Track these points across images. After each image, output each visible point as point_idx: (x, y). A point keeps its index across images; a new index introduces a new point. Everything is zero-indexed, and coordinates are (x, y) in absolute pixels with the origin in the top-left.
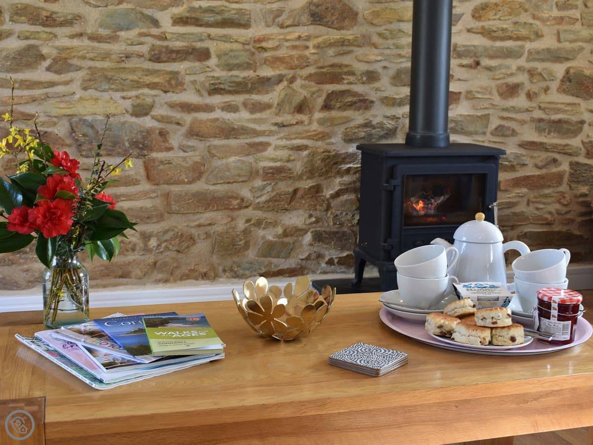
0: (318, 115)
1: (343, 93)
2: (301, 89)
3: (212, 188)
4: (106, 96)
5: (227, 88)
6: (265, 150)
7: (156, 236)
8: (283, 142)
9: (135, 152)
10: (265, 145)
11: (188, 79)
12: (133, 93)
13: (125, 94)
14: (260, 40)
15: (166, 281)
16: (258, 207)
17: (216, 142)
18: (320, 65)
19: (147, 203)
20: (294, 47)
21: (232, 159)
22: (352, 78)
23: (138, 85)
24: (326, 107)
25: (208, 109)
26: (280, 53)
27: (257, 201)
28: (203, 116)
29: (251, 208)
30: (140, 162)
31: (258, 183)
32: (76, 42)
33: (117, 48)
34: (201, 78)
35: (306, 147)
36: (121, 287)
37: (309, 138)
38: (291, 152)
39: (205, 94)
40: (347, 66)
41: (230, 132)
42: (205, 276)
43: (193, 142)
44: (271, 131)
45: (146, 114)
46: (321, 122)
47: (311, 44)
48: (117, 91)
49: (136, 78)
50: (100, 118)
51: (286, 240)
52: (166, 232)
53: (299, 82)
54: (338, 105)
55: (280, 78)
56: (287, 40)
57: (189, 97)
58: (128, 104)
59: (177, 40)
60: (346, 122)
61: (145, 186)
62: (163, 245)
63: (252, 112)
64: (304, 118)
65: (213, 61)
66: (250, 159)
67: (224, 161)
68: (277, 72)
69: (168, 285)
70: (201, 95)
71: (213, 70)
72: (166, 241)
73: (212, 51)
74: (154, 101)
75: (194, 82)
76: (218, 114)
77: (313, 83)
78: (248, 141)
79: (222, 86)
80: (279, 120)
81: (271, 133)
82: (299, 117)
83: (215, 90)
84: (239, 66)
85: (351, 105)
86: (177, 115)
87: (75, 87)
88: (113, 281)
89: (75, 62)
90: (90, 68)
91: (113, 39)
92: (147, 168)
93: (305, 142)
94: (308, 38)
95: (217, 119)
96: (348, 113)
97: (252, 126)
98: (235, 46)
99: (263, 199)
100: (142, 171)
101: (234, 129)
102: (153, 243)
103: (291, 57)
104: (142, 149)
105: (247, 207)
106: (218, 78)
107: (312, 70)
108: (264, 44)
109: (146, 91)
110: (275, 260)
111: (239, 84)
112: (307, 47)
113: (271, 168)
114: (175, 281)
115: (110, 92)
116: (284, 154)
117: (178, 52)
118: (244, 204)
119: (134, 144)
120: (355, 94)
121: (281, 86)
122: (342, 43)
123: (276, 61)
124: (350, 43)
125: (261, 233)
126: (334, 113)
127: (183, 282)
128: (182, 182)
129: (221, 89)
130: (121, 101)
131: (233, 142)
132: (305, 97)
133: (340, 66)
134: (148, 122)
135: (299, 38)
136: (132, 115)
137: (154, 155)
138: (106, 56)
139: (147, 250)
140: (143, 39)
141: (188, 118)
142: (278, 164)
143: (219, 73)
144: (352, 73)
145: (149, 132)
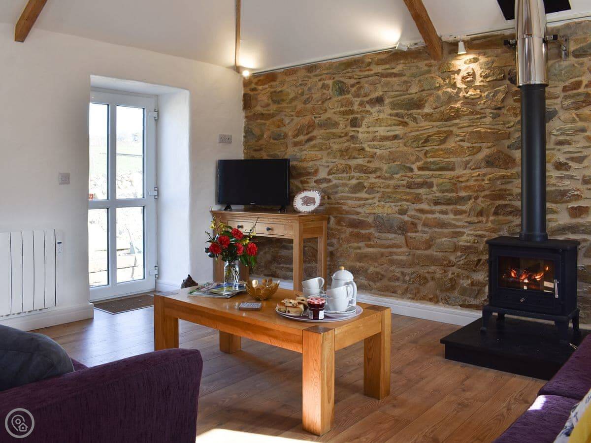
0: (491, 218)
1: (505, 206)
2: (482, 203)
3: (435, 253)
4: (388, 205)
5: (442, 202)
6: (462, 236)
7: (408, 275)
8: (472, 232)
9: (400, 232)
10: (463, 233)
11: (424, 197)
12: (399, 204)
13: (395, 204)
14: (458, 177)
15: (412, 299)
16: (459, 267)
17: (437, 230)
18: (492, 189)
19: (404, 258)
20: (476, 180)
21: (444, 239)
22: (511, 197)
23: (401, 200)
24: (496, 213)
25: (432, 212)
26: (469, 184)
27: (458, 263)
28: (430, 216)
29: (455, 267)
30: (403, 237)
31: (459, 254)
32: (377, 180)
33: (392, 182)
34: (430, 197)
35: (484, 236)
36: (392, 298)
37: (486, 231)
38: (476, 238)
39: (432, 205)
40: (509, 190)
41: (443, 225)
42: (431, 300)
43: (426, 229)
44: (464, 226)
45: (405, 214)
46: (493, 222)
47: (486, 178)
48: (392, 202)
49: (400, 197)
50: (385, 215)
51: (474, 288)
52: (413, 273)
53: (480, 199)
54: (502, 213)
55: (469, 198)
56: (473, 177)
57: (424, 206)
58: (397, 208)
59: (418, 178)
60: (509, 222)
61: (405, 249)
62: (412, 280)
63: (455, 215)
64: (484, 219)
65: (435, 189)
66: (455, 240)
67: (440, 240)
68: (467, 194)
69: (413, 301)
70: (430, 206)
71: (435, 193)
72: (413, 278)
73: (435, 182)
74: (408, 208)
75: (426, 199)
76: (437, 215)
77: (489, 200)
78: (453, 230)
79: (440, 201)
80: (469, 220)
81: (464, 227)
82: (481, 218)
83: (436, 203)
84: (447, 191)
85: (511, 213)
86: (419, 215)
87: (376, 200)
88: (390, 294)
89: (376, 189)
90: (383, 192)
91: (391, 178)
92: (406, 241)
93: (484, 233)
94: (485, 175)
95: (436, 218)
96: (510, 218)
97: (454, 222)
98: (445, 180)
99: (462, 262)
100: (404, 241)
101: (444, 223)
102: (407, 278)
103: (474, 185)
104: (403, 231)
105: (453, 266)
106: (437, 197)
107: (487, 193)
108: (460, 179)
109: (404, 203)
110: (468, 299)
111: (449, 200)
112: (483, 180)
113: (464, 246)
114: (417, 300)
115: (390, 203)
116: (471, 239)
117: (418, 184)
118: (451, 265)
119: (399, 228)
120: (513, 207)
121: (471, 201)
122: (503, 177)
123: (467, 188)
124: (509, 177)
125: (462, 282)
126: (501, 217)
127: (421, 301)
128: (421, 249)
129: (440, 202)
130: (394, 207)
131: (445, 230)
132: (483, 208)
133: (505, 190)
134: (406, 218)
135: (479, 175)
136: (398, 214)
137: (409, 234)
138: (388, 187)
139: (404, 281)
140: (403, 178)
141: (424, 216)
142: (469, 244)
143: (438, 194)
144: (511, 195)
145: (406, 223)
